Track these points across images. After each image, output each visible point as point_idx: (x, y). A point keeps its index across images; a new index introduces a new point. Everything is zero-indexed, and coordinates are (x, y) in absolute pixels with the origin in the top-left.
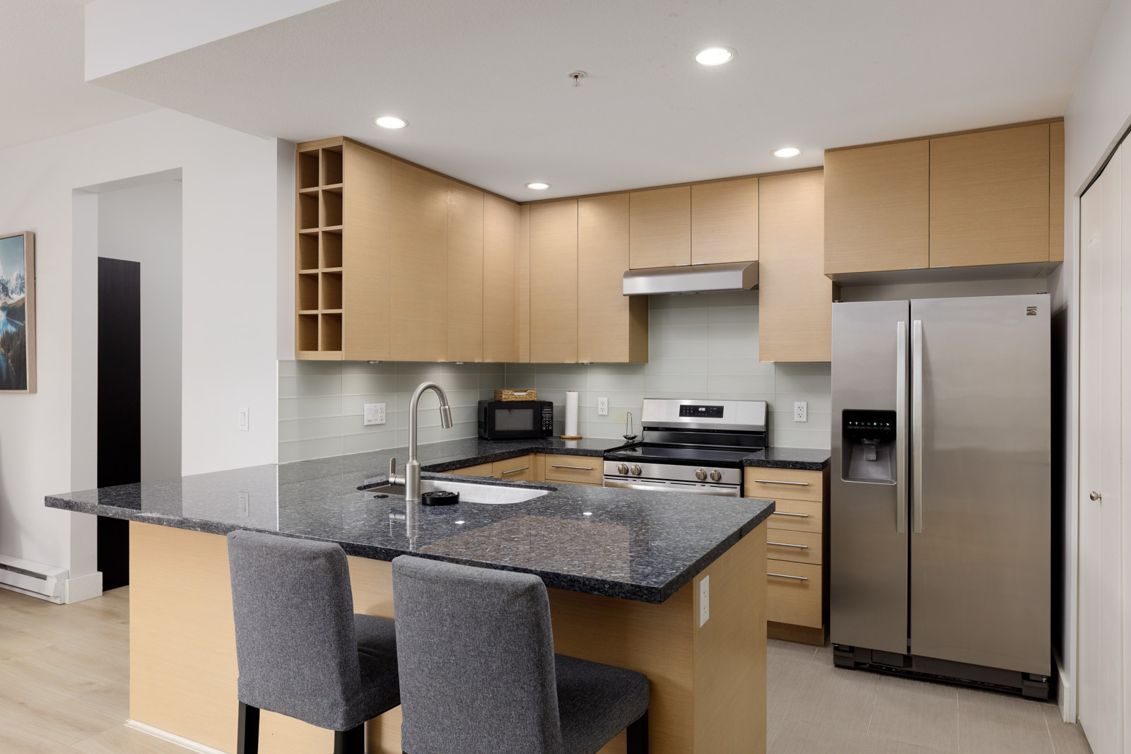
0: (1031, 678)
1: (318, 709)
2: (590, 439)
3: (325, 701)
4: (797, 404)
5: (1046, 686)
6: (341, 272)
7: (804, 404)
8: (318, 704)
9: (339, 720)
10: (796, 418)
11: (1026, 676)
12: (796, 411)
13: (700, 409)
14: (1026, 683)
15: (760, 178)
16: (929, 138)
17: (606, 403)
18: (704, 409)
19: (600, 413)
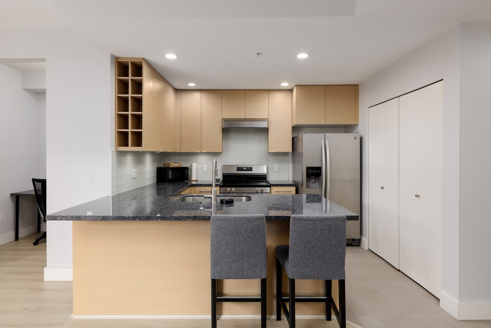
0: (355, 240)
1: (255, 273)
2: (200, 181)
3: (258, 269)
4: (275, 166)
5: (358, 242)
6: (142, 114)
7: (278, 166)
8: (255, 271)
9: (263, 275)
10: (275, 171)
11: (354, 240)
12: (275, 168)
13: (244, 168)
14: (354, 242)
15: (269, 91)
16: (325, 86)
17: (207, 167)
18: (245, 168)
19: (204, 171)
